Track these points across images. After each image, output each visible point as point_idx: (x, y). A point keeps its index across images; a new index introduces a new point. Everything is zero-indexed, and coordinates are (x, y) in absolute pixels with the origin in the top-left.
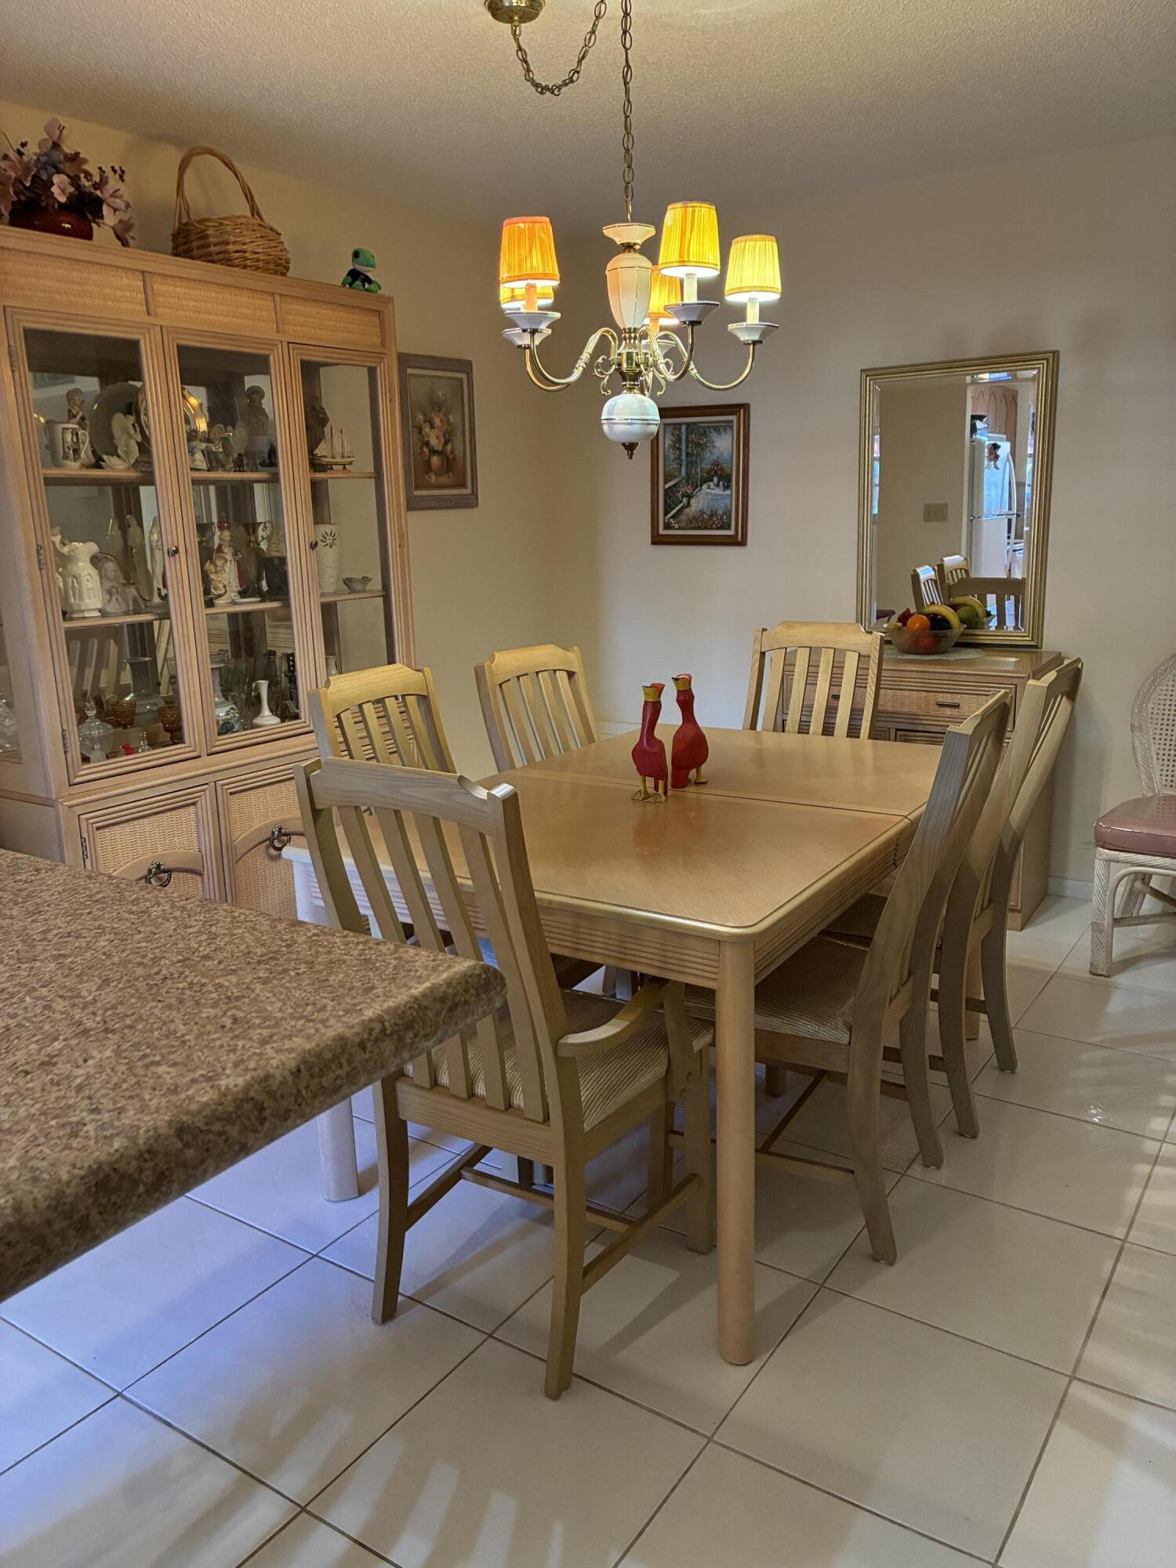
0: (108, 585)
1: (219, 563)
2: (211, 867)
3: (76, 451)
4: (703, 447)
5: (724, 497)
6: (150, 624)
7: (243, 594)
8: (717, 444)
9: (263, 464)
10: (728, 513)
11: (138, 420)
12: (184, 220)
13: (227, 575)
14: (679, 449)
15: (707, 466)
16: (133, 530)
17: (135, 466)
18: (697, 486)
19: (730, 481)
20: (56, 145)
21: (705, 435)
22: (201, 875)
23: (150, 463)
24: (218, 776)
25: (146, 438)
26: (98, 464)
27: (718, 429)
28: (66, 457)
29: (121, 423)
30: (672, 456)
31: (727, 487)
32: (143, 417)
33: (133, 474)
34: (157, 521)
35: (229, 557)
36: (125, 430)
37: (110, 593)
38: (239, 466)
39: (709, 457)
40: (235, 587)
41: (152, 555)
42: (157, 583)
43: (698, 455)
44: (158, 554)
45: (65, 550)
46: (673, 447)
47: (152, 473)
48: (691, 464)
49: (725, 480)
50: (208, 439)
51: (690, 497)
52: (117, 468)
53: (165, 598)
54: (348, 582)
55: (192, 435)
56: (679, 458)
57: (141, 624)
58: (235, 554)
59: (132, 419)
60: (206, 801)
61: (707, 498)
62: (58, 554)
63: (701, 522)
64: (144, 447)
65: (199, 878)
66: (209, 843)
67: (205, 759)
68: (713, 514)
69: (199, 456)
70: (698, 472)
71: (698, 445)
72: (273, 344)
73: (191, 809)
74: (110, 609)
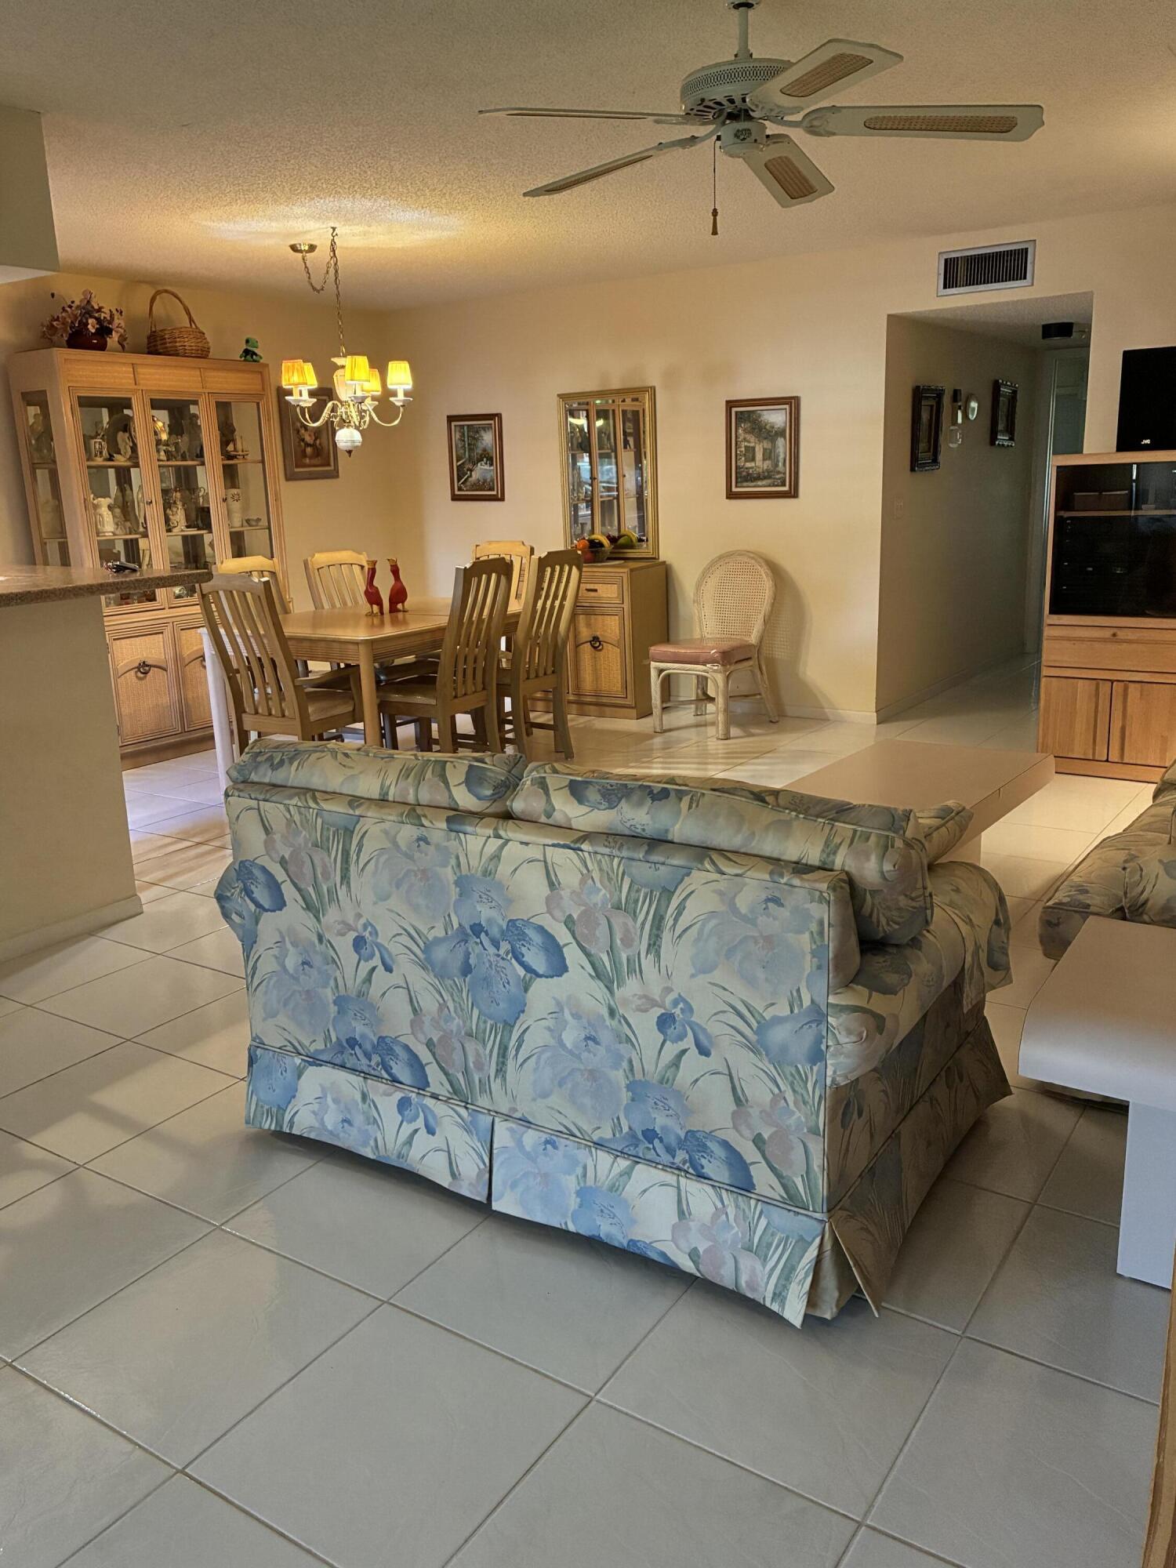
0: (116, 520)
1: (175, 509)
2: (171, 666)
3: (101, 453)
4: (476, 439)
5: (490, 471)
6: (137, 540)
7: (188, 527)
8: (485, 438)
9: (197, 456)
10: (493, 481)
11: (131, 435)
12: (153, 329)
13: (179, 516)
14: (464, 441)
15: (480, 451)
16: (128, 492)
17: (130, 459)
18: (475, 464)
19: (492, 461)
20: (88, 302)
21: (477, 432)
22: (166, 671)
23: (137, 458)
24: (174, 619)
25: (135, 445)
26: (111, 459)
27: (485, 428)
28: (96, 456)
29: (121, 437)
30: (460, 446)
31: (491, 465)
32: (133, 433)
33: (128, 463)
34: (141, 487)
35: (180, 507)
36: (124, 440)
37: (117, 524)
38: (184, 458)
39: (481, 446)
40: (183, 523)
41: (139, 506)
42: (141, 520)
43: (474, 445)
44: (141, 504)
45: (95, 502)
46: (460, 440)
47: (138, 463)
48: (470, 450)
49: (490, 460)
50: (167, 444)
51: (471, 471)
52: (121, 460)
53: (146, 528)
54: (248, 521)
55: (159, 442)
56: (464, 446)
57: (132, 540)
58: (183, 505)
59: (127, 435)
60: (168, 631)
61: (481, 471)
62: (93, 504)
63: (478, 486)
64: (134, 449)
65: (165, 672)
66: (170, 654)
67: (167, 610)
68: (485, 481)
69: (162, 453)
70: (475, 455)
71: (474, 438)
72: (200, 395)
73: (161, 635)
74: (117, 532)
